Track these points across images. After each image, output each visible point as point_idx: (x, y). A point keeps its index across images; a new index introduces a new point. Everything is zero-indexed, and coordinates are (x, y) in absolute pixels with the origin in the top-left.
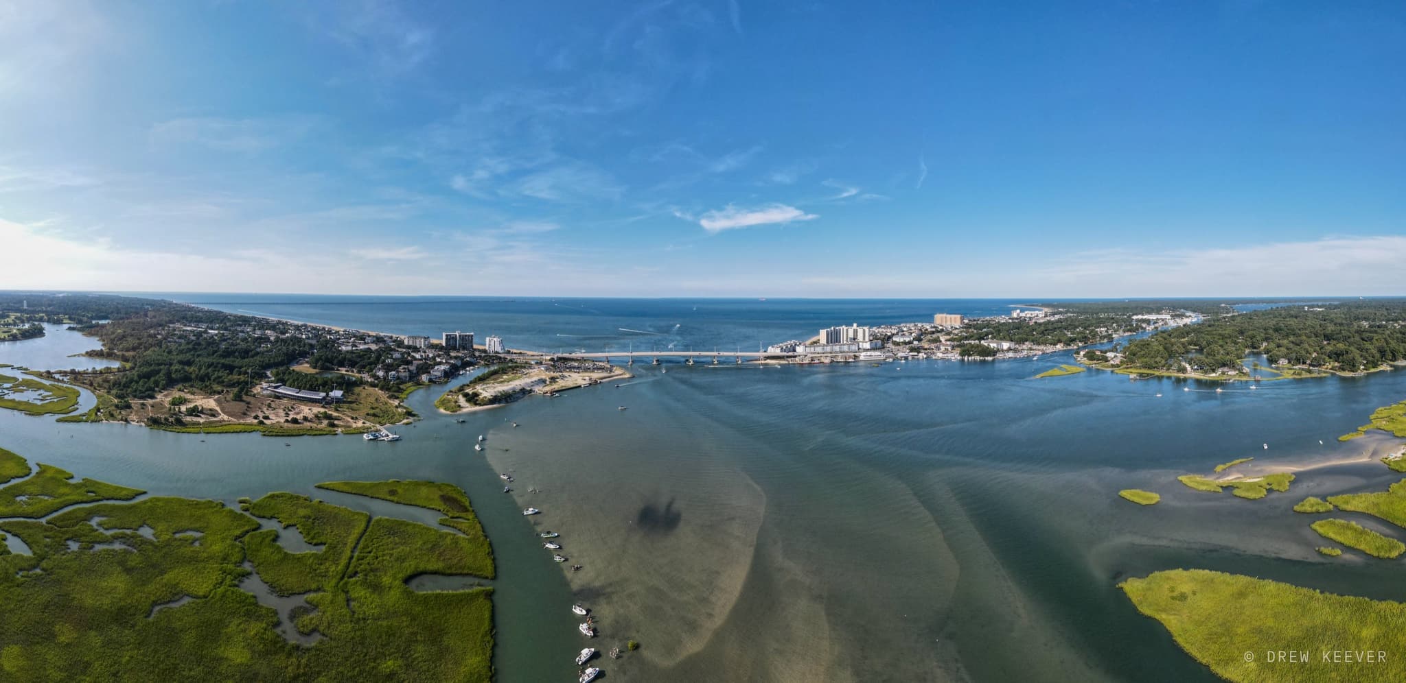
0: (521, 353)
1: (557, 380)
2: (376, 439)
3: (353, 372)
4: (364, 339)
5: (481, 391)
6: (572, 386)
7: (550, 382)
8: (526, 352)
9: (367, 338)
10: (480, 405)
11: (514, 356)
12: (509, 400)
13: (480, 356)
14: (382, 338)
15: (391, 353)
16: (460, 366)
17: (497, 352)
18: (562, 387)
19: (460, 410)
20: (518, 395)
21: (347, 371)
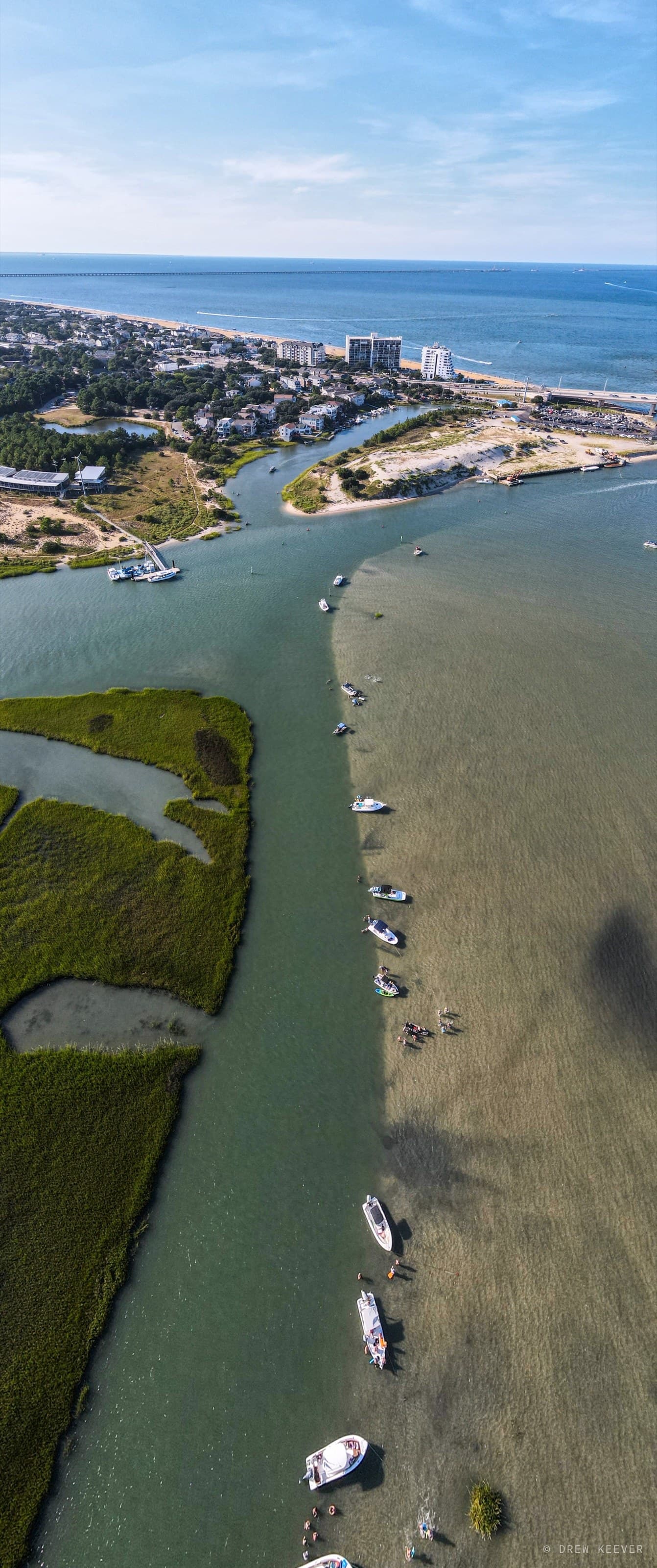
0: (482, 382)
1: (534, 450)
2: (131, 576)
3: (157, 417)
4: (207, 347)
5: (374, 468)
6: (561, 466)
7: (519, 454)
8: (492, 378)
9: (216, 344)
10: (365, 497)
11: (468, 388)
12: (425, 490)
13: (405, 385)
14: (243, 344)
15: (243, 376)
16: (362, 407)
17: (438, 378)
18: (540, 467)
19: (322, 507)
20: (444, 480)
21: (148, 417)
